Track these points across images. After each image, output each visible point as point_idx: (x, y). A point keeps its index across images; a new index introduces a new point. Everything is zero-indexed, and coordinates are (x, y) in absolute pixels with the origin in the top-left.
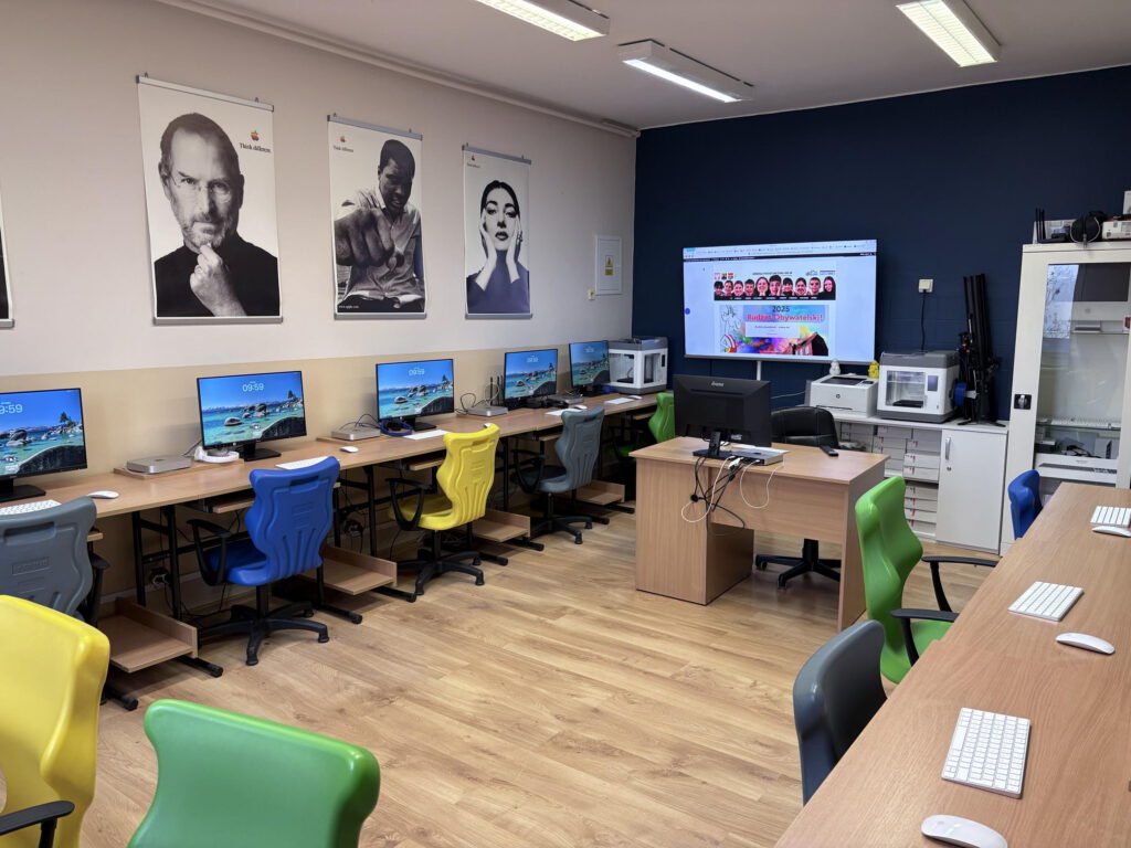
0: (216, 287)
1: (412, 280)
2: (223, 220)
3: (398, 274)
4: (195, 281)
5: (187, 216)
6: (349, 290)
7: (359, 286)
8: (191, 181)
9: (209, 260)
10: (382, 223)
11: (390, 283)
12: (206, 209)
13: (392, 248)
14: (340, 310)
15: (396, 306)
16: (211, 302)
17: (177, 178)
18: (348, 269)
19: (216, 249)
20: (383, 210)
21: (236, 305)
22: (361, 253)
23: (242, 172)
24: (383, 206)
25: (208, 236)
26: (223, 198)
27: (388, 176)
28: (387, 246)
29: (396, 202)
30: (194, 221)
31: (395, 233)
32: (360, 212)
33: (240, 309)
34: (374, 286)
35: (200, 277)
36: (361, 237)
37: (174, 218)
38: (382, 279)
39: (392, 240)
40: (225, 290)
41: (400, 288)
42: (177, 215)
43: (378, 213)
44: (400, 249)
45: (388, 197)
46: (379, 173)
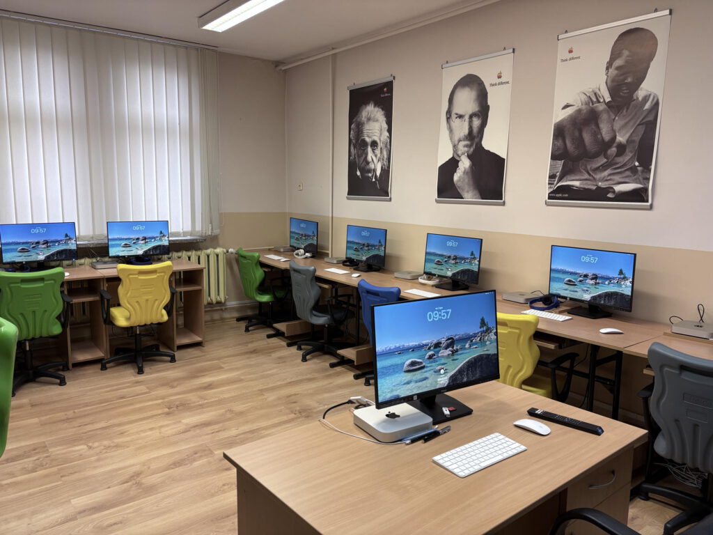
0: (466, 180)
1: (633, 170)
2: (475, 137)
3: (617, 163)
4: (456, 177)
5: (456, 138)
6: (559, 181)
7: (569, 177)
8: (461, 117)
9: (465, 164)
10: (604, 116)
11: (606, 173)
12: (466, 131)
13: (614, 138)
14: (550, 198)
15: (610, 195)
16: (463, 190)
17: (454, 116)
18: (560, 164)
19: (469, 157)
20: (608, 104)
21: (476, 192)
22: (575, 148)
23: (489, 103)
24: (608, 99)
25: (466, 149)
26: (477, 122)
27: (617, 68)
28: (607, 137)
29: (625, 91)
30: (460, 141)
31: (618, 123)
32: (579, 111)
33: (478, 195)
34: (586, 176)
35: (459, 175)
36: (577, 134)
37: (449, 141)
38: (596, 170)
39: (614, 131)
40: (471, 183)
41: (617, 178)
42: (451, 139)
43: (601, 107)
44: (621, 138)
45: (613, 91)
46: (607, 69)
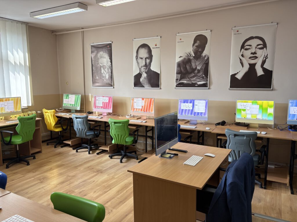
0: (145, 81)
1: (203, 77)
2: (147, 66)
3: (198, 75)
4: (141, 80)
5: (140, 66)
6: (179, 81)
7: (183, 80)
8: (142, 58)
9: (144, 75)
10: (193, 61)
11: (195, 78)
12: (144, 64)
13: (196, 68)
14: (176, 87)
15: (196, 85)
16: (144, 84)
17: (139, 58)
18: (179, 75)
19: (146, 73)
20: (194, 57)
21: (149, 85)
22: (184, 70)
23: (152, 54)
24: (194, 55)
25: (144, 70)
26: (148, 61)
27: (196, 46)
28: (194, 67)
29: (199, 53)
30: (142, 67)
31: (197, 63)
32: (185, 59)
33: (150, 86)
34: (188, 79)
35: (142, 79)
36: (184, 66)
37: (138, 67)
38: (191, 77)
39: (196, 66)
40: (147, 82)
41: (198, 80)
42: (138, 66)
43: (192, 58)
44: (199, 68)
45: (195, 53)
46: (193, 46)
